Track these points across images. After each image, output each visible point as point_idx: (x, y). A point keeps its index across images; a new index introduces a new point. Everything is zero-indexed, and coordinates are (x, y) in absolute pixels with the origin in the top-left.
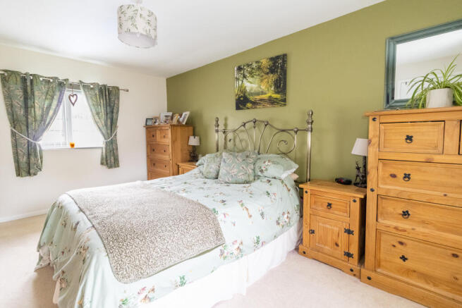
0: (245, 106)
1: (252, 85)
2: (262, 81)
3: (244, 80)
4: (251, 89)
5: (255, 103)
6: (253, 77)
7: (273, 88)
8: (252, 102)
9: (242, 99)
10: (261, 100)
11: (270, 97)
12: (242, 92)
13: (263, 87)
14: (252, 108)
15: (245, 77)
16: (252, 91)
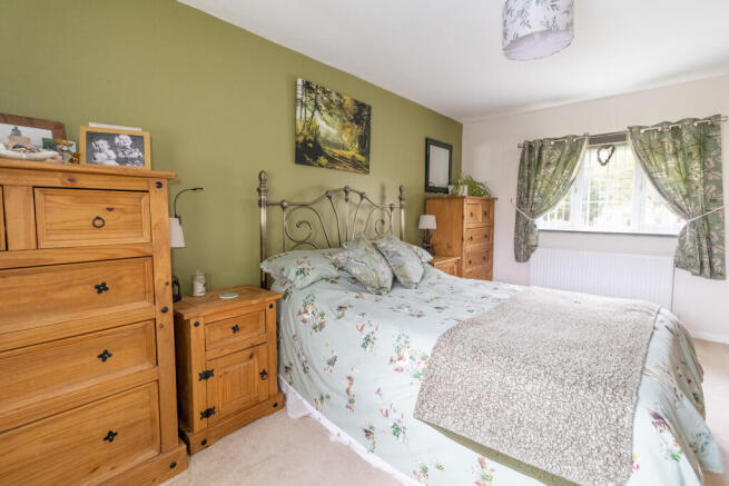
0: (315, 159)
1: (329, 128)
2: (344, 128)
3: (316, 113)
4: (328, 135)
5: (332, 160)
6: (330, 114)
7: (357, 146)
8: (328, 157)
9: (311, 145)
10: (341, 157)
11: (353, 156)
12: (312, 133)
13: (345, 139)
14: (327, 166)
15: (317, 107)
16: (329, 139)
